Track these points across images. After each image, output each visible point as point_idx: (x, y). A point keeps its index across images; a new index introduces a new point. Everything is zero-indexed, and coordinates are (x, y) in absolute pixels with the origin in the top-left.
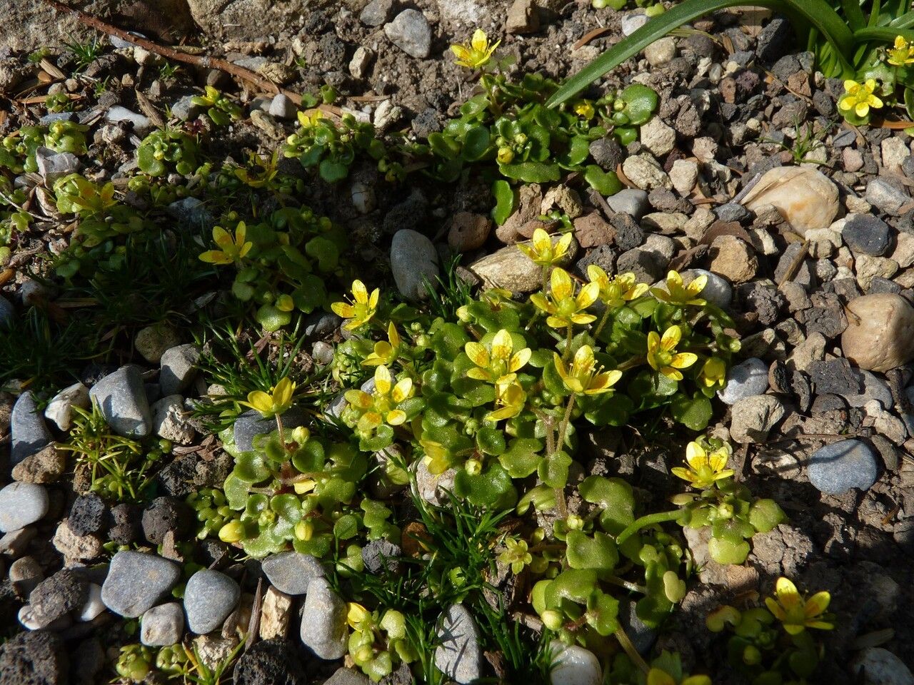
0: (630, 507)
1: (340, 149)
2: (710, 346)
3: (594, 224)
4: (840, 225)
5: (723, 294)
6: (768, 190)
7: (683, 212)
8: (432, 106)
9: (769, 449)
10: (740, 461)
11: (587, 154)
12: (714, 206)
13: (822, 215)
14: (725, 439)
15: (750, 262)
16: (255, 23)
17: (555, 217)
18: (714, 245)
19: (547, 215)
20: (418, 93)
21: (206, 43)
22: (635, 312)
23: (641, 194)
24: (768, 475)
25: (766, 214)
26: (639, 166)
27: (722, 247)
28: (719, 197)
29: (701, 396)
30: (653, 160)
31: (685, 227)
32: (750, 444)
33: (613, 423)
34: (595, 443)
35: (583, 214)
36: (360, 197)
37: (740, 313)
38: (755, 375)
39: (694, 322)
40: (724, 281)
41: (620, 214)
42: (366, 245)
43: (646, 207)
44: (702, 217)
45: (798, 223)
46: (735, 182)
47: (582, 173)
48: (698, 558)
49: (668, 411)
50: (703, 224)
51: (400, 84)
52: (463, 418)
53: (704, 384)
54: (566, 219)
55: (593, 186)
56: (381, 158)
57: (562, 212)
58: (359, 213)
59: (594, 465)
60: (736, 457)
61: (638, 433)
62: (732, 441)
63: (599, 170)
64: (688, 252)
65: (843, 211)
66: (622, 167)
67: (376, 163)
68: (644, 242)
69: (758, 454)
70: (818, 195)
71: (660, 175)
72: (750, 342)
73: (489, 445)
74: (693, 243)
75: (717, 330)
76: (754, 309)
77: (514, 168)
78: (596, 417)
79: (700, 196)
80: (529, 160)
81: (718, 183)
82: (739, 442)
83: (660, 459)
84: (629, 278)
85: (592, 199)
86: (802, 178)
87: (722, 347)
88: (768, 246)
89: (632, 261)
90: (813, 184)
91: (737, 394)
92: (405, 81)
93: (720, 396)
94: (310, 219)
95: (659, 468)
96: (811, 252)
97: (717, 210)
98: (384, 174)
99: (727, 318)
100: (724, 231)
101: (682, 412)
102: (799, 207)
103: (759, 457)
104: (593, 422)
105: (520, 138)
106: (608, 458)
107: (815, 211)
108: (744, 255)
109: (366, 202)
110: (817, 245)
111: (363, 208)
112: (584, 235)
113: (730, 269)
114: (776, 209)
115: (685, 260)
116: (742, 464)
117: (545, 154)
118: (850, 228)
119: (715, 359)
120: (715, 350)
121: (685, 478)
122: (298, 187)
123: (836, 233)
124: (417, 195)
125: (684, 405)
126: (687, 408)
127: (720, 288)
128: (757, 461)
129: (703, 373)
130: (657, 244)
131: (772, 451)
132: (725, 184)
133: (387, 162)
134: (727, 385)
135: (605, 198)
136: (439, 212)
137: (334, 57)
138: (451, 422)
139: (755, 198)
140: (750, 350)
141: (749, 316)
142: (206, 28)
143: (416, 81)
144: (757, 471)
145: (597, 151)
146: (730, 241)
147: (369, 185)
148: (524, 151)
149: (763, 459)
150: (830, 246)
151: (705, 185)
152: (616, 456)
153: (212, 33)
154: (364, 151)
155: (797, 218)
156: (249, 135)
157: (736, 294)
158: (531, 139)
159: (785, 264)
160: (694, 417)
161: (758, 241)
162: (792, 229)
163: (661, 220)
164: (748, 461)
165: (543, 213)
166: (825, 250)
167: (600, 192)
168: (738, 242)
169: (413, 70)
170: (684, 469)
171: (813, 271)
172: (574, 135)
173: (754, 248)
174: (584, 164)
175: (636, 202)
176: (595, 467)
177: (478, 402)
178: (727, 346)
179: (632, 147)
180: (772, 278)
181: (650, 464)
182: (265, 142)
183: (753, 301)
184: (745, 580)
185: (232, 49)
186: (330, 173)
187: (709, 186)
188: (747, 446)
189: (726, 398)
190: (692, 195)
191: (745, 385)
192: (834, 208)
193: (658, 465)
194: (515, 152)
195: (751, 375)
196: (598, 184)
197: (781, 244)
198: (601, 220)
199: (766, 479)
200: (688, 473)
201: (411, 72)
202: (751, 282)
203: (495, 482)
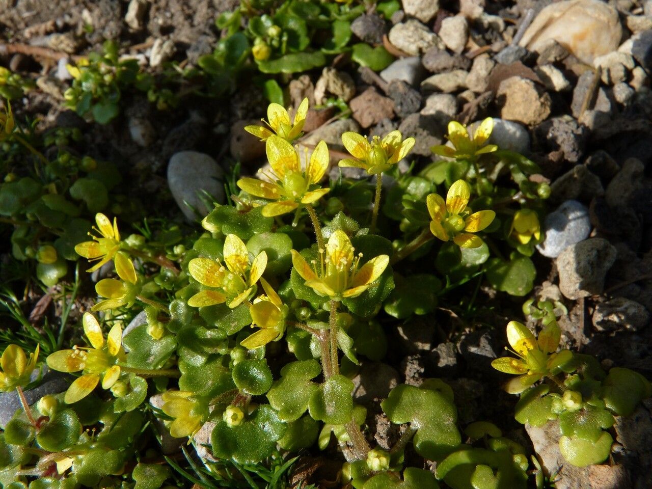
0: (451, 419)
1: (106, 89)
2: (516, 197)
3: (370, 100)
4: (628, 45)
5: (520, 139)
6: (544, 28)
7: (462, 69)
8: (205, 34)
9: (609, 299)
10: (578, 320)
11: (349, 34)
12: (492, 55)
13: (606, 40)
14: (556, 298)
15: (542, 100)
16: (48, 8)
17: (330, 104)
18: (500, 92)
19: (323, 104)
20: (192, 26)
21: (13, 36)
22: (427, 180)
23: (414, 61)
24: (615, 330)
25: (548, 49)
26: (405, 32)
27: (508, 92)
28: (496, 47)
29: (519, 256)
30: (419, 25)
31: (467, 81)
32: (586, 299)
33: (419, 312)
34: (405, 338)
35: (356, 93)
36: (137, 131)
37: (543, 156)
38: (574, 219)
39: (494, 176)
40: (517, 125)
41: (393, 83)
42: (149, 177)
43: (422, 73)
44: (482, 66)
45: (584, 54)
46: (510, 30)
47: (348, 54)
48: (550, 464)
49: (485, 280)
50: (484, 73)
51: (175, 23)
52: (222, 351)
53: (519, 242)
54: (341, 102)
55: (363, 63)
56: (149, 88)
57: (335, 97)
58: (140, 148)
59: (406, 365)
60: (573, 317)
61: (454, 315)
62: (564, 300)
63: (365, 47)
64: (472, 104)
65: (627, 33)
66: (388, 38)
67: (145, 95)
68: (423, 105)
69: (597, 308)
70: (597, 20)
71: (429, 37)
72: (561, 184)
73: (251, 382)
74: (477, 94)
75: (519, 177)
76: (557, 147)
77: (274, 64)
78: (398, 309)
79: (474, 47)
80: (288, 53)
81: (492, 33)
82: (573, 298)
83: (483, 341)
84: (394, 138)
85: (364, 78)
86: (578, 7)
87: (529, 196)
88: (558, 81)
89: (412, 127)
90: (589, 11)
91: (559, 245)
92: (179, 19)
93: (542, 251)
94: (68, 162)
95: (484, 353)
96: (605, 79)
97: (496, 57)
98: (154, 104)
99: (529, 162)
100: (506, 75)
101: (501, 279)
102: (581, 37)
103: (600, 311)
104: (395, 315)
105: (273, 31)
106: (423, 352)
107: (598, 37)
108: (534, 93)
109: (143, 136)
110: (609, 71)
111: (142, 142)
112: (362, 115)
113: (523, 112)
114: (557, 44)
115: (471, 112)
116: (582, 324)
117: (304, 41)
118: (639, 45)
119: (524, 211)
120: (522, 201)
121: (511, 371)
122: (74, 137)
123: (626, 54)
124: (195, 117)
125: (501, 270)
126: (506, 273)
127: (515, 133)
128: (598, 317)
129: (514, 230)
130: (437, 105)
131: (613, 302)
132: (501, 35)
133: (155, 92)
134: (545, 237)
135: (378, 73)
136: (221, 129)
137: (111, 14)
138: (212, 358)
139: (533, 39)
140: (563, 193)
141: (553, 156)
142: (8, 23)
143: (189, 17)
144: (600, 328)
145: (358, 28)
146: (515, 83)
147: (143, 118)
148: (280, 42)
149: (605, 312)
150: (622, 68)
151: (478, 37)
152: (432, 348)
153: (16, 26)
154: (132, 86)
155: (581, 49)
156: (42, 103)
157: (534, 136)
158: (284, 30)
159: (581, 95)
160: (516, 282)
161: (546, 78)
162: (579, 61)
163: (440, 81)
164: (588, 318)
165: (319, 103)
166: (618, 73)
167: (371, 68)
168: (523, 81)
169: (185, 8)
170: (508, 359)
171: (611, 97)
172: (335, 20)
173: (543, 86)
174: (350, 44)
175: (409, 69)
176: (408, 368)
177: (233, 328)
178: (535, 193)
179: (396, 17)
180: (570, 113)
181: (473, 349)
182: (55, 104)
183: (554, 139)
184: (613, 482)
185: (32, 34)
186: (103, 115)
187: (484, 38)
188: (582, 301)
189: (548, 251)
190: (466, 50)
191: (565, 233)
192: (617, 31)
193: (483, 349)
194: (271, 46)
195: (570, 221)
196: (367, 60)
197: (572, 78)
198: (376, 95)
199: (613, 335)
200: (515, 363)
201: (183, 10)
202: (548, 121)
203: (268, 427)
